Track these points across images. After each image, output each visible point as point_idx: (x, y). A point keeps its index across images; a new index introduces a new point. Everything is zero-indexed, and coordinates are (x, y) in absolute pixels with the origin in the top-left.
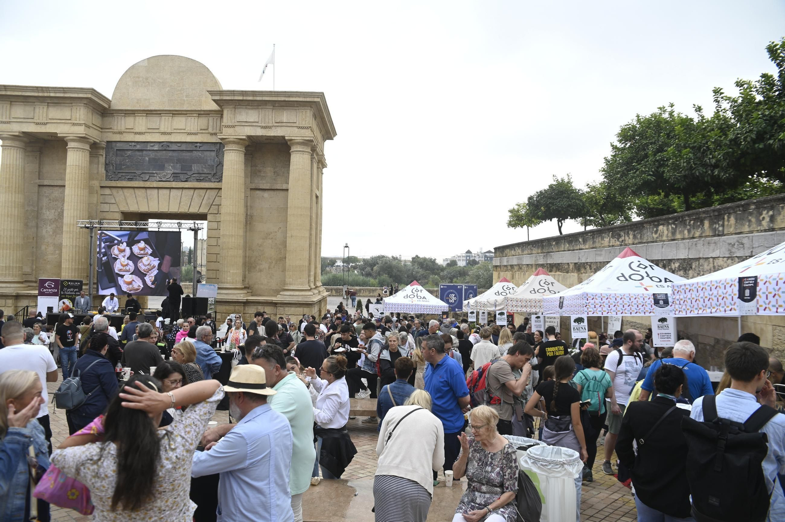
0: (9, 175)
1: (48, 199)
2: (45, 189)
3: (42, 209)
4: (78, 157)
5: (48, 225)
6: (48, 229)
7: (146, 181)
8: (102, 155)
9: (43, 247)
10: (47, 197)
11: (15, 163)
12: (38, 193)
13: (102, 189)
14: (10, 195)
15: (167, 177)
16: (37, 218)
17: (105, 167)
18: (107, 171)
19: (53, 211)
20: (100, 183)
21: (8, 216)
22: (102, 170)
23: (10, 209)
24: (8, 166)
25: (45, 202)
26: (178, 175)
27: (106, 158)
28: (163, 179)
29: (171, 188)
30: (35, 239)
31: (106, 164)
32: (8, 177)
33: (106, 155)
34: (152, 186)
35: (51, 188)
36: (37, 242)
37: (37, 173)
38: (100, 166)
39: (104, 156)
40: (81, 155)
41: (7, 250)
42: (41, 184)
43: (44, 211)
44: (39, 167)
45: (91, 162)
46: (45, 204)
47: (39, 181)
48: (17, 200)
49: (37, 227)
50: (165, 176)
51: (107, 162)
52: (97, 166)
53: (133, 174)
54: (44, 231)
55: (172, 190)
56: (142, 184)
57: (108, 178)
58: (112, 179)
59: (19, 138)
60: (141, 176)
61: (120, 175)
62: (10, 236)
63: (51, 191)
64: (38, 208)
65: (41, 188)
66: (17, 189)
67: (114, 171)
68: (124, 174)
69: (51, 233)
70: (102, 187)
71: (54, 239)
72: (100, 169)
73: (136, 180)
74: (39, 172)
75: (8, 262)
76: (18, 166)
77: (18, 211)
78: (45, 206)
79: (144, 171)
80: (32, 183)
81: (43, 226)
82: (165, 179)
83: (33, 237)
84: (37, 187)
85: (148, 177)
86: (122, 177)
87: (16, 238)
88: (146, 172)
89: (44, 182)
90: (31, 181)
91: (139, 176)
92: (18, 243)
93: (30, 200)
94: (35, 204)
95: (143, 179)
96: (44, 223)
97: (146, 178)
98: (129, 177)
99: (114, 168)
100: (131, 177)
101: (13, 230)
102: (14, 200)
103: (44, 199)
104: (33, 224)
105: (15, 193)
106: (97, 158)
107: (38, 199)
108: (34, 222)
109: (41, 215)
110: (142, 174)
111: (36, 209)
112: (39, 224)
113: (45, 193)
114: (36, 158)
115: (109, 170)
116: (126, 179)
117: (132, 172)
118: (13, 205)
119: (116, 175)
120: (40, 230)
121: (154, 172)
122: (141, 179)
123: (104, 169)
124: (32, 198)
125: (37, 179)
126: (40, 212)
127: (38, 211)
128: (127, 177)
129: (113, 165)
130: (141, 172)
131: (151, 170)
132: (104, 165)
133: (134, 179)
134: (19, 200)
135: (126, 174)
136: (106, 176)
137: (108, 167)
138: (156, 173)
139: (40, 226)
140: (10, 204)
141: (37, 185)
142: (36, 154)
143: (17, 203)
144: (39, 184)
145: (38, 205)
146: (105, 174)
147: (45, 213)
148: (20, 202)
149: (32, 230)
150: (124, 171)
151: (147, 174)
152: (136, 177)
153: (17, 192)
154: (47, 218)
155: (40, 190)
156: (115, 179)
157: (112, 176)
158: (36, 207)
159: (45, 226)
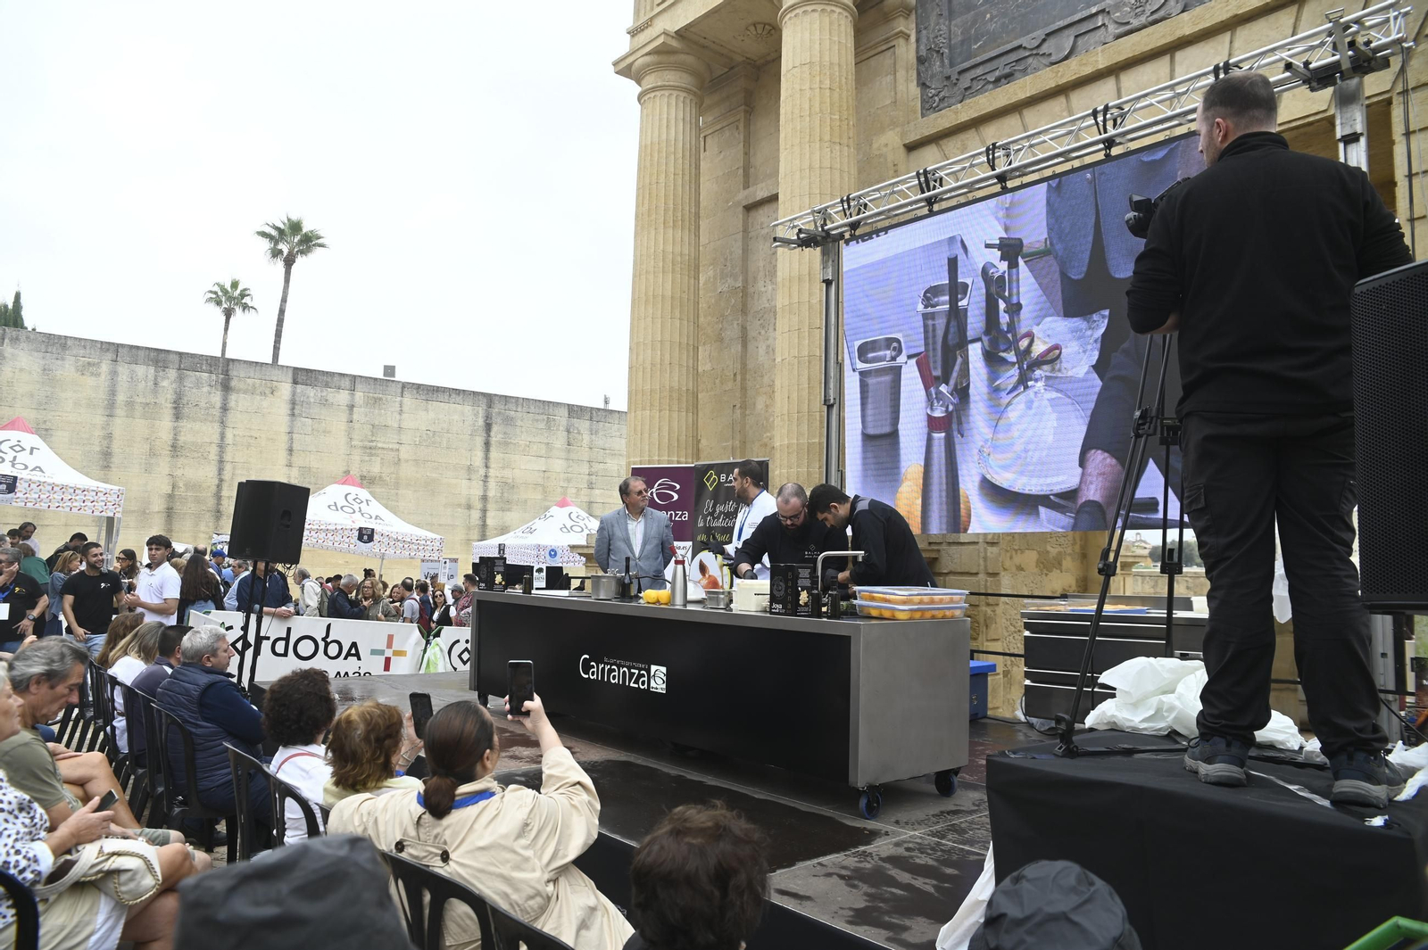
0: (651, 176)
2: (763, 216)
3: (755, 280)
4: (807, 35)
5: (770, 329)
6: (769, 342)
7: (1066, 58)
8: (907, 37)
9: (760, 403)
10: (765, 239)
12: (745, 231)
13: (915, 154)
14: (653, 232)
15: (1149, 8)
16: (744, 310)
17: (919, 74)
18: (923, 85)
20: (903, 134)
22: (911, 89)
23: (651, 277)
24: (649, 151)
25: (760, 255)
27: (918, 41)
28: (1135, 23)
29: (1170, 49)
30: (739, 377)
31: (919, 60)
32: (647, 181)
33: (918, 32)
34: (1088, 70)
36: (744, 389)
37: (741, 171)
38: (901, 74)
39: (913, 38)
40: (817, 26)
42: (750, 201)
43: (761, 283)
44: (746, 154)
46: (761, 264)
47: (747, 192)
48: (670, 248)
49: (744, 339)
51: (923, 53)
52: (890, 78)
53: (1014, 57)
54: (761, 350)
55: (1179, 55)
56: (1046, 78)
57: (929, 107)
58: (942, 106)
59: (673, 58)
60: (1044, 49)
61: (965, 81)
62: (653, 365)
64: (746, 281)
65: (753, 214)
66: (671, 213)
67: (948, 71)
68: (979, 71)
70: (911, 148)
72: (900, 87)
73: (1025, 72)
74: (747, 168)
76: (673, 142)
77: (672, 283)
78: (761, 269)
79: (1054, 23)
80: (729, 207)
81: (760, 333)
82: (1143, 20)
83: (735, 375)
84: (741, 216)
85: (1072, 39)
86: (975, 82)
87: (668, 369)
88: (1061, 23)
89: (758, 193)
90: (727, 202)
91: (1036, 51)
92: (676, 385)
93: (726, 259)
94: (737, 270)
95: (1053, 58)
96: (760, 322)
97: (1066, 45)
98: (997, 73)
99: (946, 61)
100: (1007, 70)
101: (659, 345)
102: (661, 248)
103: (761, 247)
104: (733, 332)
105: (665, 227)
106: (892, 50)
107: (746, 251)
108: (735, 325)
109: (753, 298)
110: (1044, 40)
111: (739, 284)
112: (748, 328)
113: (762, 223)
114: (737, 128)
115: (932, 77)
116: (991, 86)
117: (1009, 47)
118: (661, 264)
119: (955, 84)
120: (751, 347)
121: (1094, 10)
122: (1045, 61)
123: (915, 82)
124: (731, 253)
125: (742, 190)
126: (751, 290)
127: (744, 290)
128: (991, 78)
129: (942, 54)
130: (1040, 34)
131: (1081, 10)
132: (915, 67)
133: (1017, 74)
134: (678, 249)
135: (989, 67)
136: (923, 101)
137: (926, 70)
138: (1103, 11)
139: (751, 334)
140: (652, 262)
141: (741, 209)
142: (738, 117)
143: (671, 256)
144: (745, 203)
145: (745, 271)
146: (919, 96)
147: (763, 289)
148: (681, 255)
149: (733, 350)
150: (979, 59)
151: (1067, 32)
152: (1023, 62)
153: (671, 224)
154: (768, 305)
155: (750, 221)
156: (953, 100)
157: (942, 95)
158: (741, 278)
159: (763, 332)
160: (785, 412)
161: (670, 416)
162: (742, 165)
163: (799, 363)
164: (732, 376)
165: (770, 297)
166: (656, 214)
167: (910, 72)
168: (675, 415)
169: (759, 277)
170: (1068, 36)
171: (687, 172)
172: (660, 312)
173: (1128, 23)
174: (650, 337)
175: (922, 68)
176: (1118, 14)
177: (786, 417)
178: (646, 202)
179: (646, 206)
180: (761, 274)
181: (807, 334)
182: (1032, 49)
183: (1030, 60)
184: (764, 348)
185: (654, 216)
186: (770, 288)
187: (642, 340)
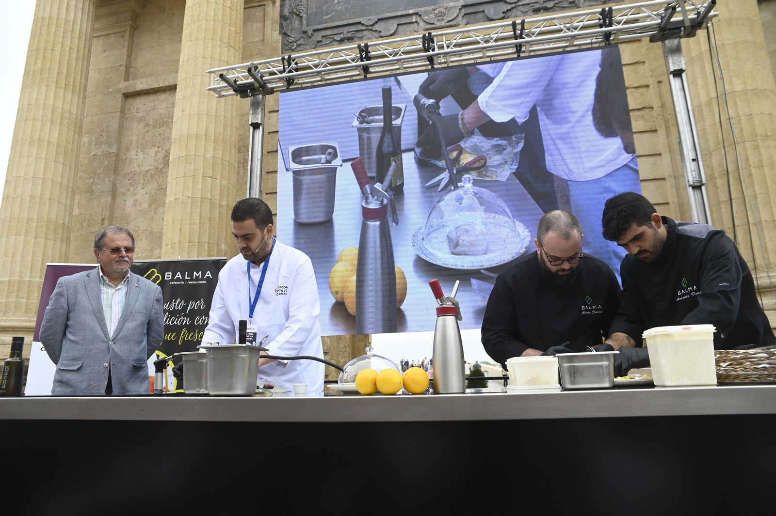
0: (47, 42)
1: (142, 124)
2: (140, 104)
3: (128, 149)
5: (140, 187)
6: (138, 197)
7: (390, 36)
10: (140, 120)
11: (63, 16)
12: (122, 112)
14: (44, 89)
15: (446, 19)
16: (116, 171)
17: (281, 26)
18: (285, 34)
19: (153, 151)
21: (31, 143)
22: (274, 35)
23: (38, 125)
24: (46, 23)
25: (135, 131)
26: (478, 9)
27: (282, 5)
28: (438, 24)
31: (283, 17)
32: (42, 45)
35: (152, 97)
37: (123, 68)
38: (268, 24)
39: (278, 3)
41: (18, 234)
42: (130, 90)
43: (132, 154)
44: (129, 57)
45: (247, 20)
46: (135, 138)
47: (127, 83)
48: (59, 105)
49: (114, 193)
50: (441, 15)
51: (286, 12)
52: (260, 25)
53: (354, 28)
54: (129, 203)
57: (287, 49)
58: (298, 50)
60: (376, 27)
61: (318, 36)
62: (32, 197)
63: (151, 105)
64: (119, 149)
65: (130, 101)
66: (63, 77)
67: (305, 28)
68: (329, 32)
69: (145, 206)
71: (152, 219)
72: (268, 31)
73: (361, 39)
74: (128, 67)
75: (18, 270)
76: (71, 23)
77: (59, 132)
78: (134, 142)
79: (383, 13)
80: (109, 93)
81: (129, 190)
82: (443, 23)
83: (103, 220)
84: (120, 100)
85: (396, 26)
86: (324, 39)
87: (48, 203)
88: (389, 15)
89: (138, 85)
90: (108, 88)
91: (370, 28)
92: (53, 218)
93: (102, 131)
94: (113, 139)
95: (382, 34)
96: (129, 182)
97: (391, 28)
98: (342, 36)
99: (304, 22)
100: (349, 35)
101: (40, 181)
102: (51, 102)
103: (135, 126)
104: (104, 185)
105: (57, 87)
106: (262, 7)
107: (121, 127)
108: (107, 182)
109: (124, 163)
110: (376, 22)
111: (114, 150)
112: (118, 185)
113: (138, 109)
114: (123, 37)
115: (292, 30)
116: (336, 43)
117: (351, 21)
118: (50, 115)
119: (310, 37)
120: (119, 200)
121: (411, 12)
122: (376, 35)
123: (278, 32)
124: (108, 127)
125: (122, 82)
126: (123, 157)
127: (117, 155)
128: (338, 38)
129: (301, 17)
130: (374, 18)
131: (402, 10)
132: (279, 22)
133: (355, 39)
134: (67, 107)
135: (335, 31)
136: (283, 44)
137: (288, 25)
138: (416, 14)
139: (120, 190)
140: (41, 112)
141: (120, 95)
142: (124, 29)
143: (60, 111)
144: (125, 91)
145: (119, 141)
146: (281, 40)
147: (135, 157)
148: (70, 112)
149: (102, 201)
150: (329, 25)
151: (391, 21)
152: (360, 33)
153: (63, 86)
154: (138, 169)
155: (127, 105)
156: (308, 47)
157: (299, 42)
158: (115, 146)
159: (132, 189)
160: (176, 240)
161: (45, 244)
162: (124, 63)
163: (192, 202)
164: (100, 221)
165: (140, 164)
166: (49, 74)
167: (275, 25)
168: (51, 243)
169: (131, 148)
170: (393, 23)
171: (81, 50)
172: (45, 154)
173: (433, 24)
174: (31, 174)
175: (284, 23)
176: (427, 17)
177: (177, 246)
178: (39, 62)
179: (39, 65)
180: (134, 146)
181: (200, 180)
182: (368, 26)
183: (366, 33)
184: (132, 201)
185: (46, 75)
186: (141, 157)
187: (22, 175)
